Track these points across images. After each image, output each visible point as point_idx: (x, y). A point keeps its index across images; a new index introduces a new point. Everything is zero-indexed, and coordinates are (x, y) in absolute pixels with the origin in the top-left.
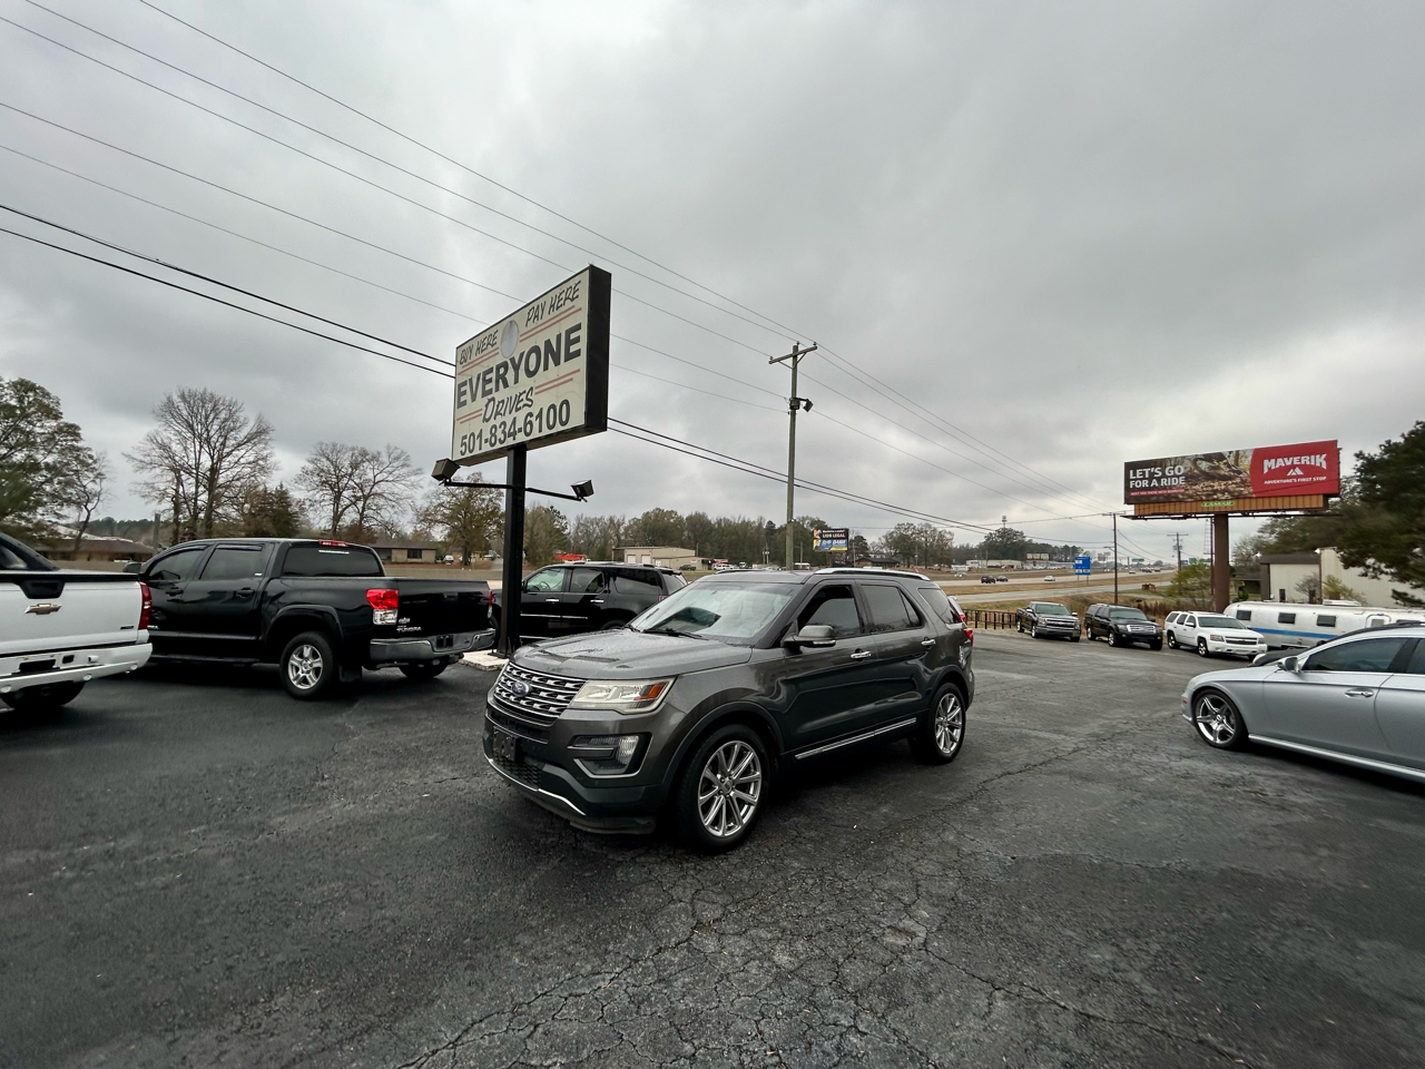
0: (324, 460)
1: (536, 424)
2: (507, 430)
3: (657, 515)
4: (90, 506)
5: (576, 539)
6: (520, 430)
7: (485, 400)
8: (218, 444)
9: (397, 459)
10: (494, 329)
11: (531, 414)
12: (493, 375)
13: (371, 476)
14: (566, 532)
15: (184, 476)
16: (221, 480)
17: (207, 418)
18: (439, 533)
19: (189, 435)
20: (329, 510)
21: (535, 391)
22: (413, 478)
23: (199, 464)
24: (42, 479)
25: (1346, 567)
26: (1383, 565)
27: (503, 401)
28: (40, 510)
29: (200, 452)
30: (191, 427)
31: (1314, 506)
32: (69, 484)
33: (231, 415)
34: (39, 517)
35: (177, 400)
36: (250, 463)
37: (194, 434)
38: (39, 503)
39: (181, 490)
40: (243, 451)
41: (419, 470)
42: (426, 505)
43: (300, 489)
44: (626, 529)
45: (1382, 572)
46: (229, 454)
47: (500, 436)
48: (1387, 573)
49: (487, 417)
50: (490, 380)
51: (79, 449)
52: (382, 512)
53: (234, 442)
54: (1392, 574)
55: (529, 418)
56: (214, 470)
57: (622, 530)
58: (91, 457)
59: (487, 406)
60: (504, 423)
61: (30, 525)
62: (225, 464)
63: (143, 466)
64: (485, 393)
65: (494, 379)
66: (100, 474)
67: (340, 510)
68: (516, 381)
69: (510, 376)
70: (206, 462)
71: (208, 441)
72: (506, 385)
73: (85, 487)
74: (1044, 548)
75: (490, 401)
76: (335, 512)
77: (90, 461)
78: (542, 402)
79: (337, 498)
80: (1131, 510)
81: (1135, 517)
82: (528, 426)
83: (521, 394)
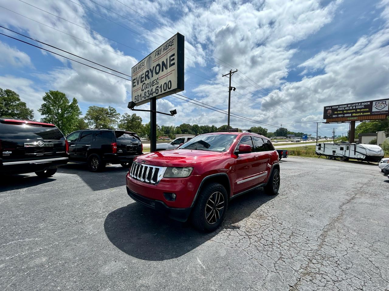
2: (150, 93)
6: (154, 92)
7: (142, 84)
10: (143, 61)
11: (157, 87)
12: (144, 75)
21: (158, 79)
27: (148, 84)
31: (383, 118)
47: (147, 95)
49: (143, 89)
59: (143, 86)
64: (142, 82)
65: (144, 77)
68: (152, 76)
69: (150, 75)
72: (149, 78)
75: (143, 84)
80: (325, 121)
81: (326, 123)
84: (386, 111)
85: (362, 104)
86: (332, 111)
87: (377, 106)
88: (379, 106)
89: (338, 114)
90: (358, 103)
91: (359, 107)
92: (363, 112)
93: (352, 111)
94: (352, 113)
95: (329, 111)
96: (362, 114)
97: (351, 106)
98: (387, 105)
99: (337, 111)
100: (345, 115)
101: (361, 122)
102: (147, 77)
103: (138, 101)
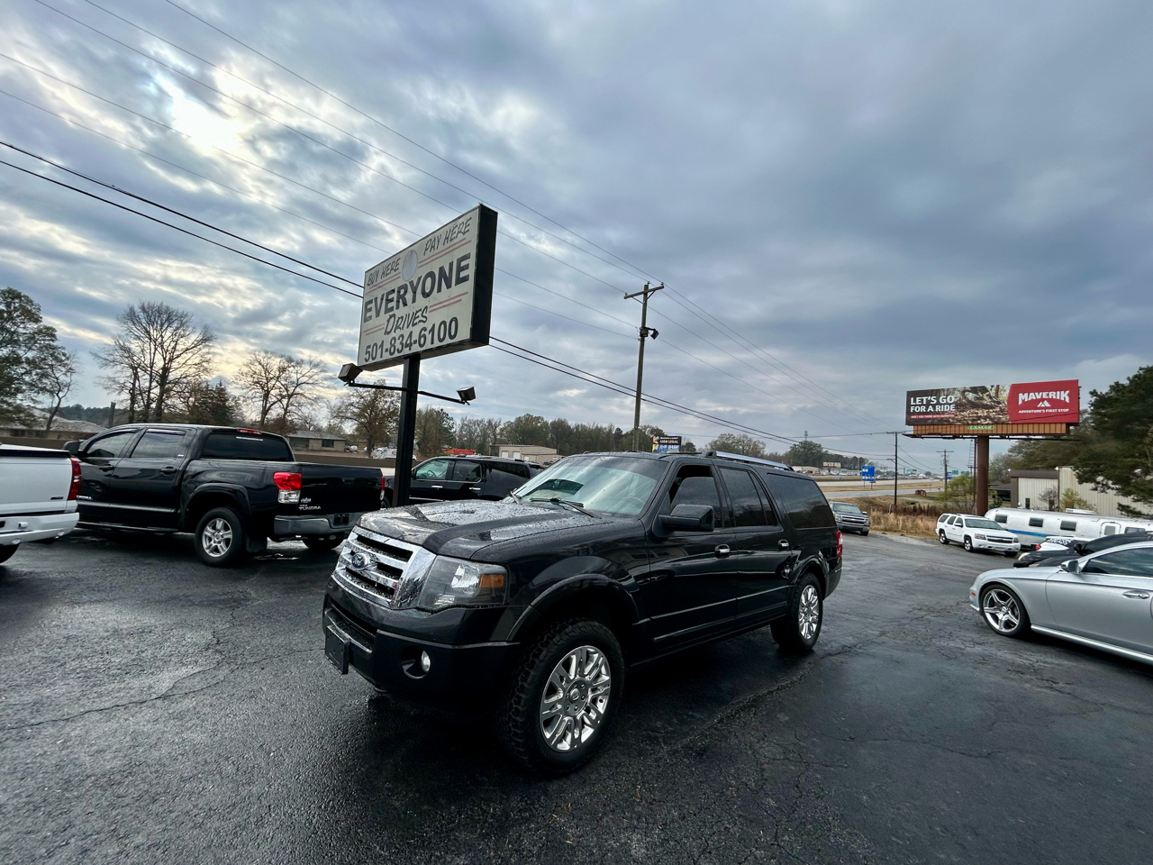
0: (257, 364)
1: (429, 337)
2: (404, 342)
4: (61, 394)
5: (461, 437)
6: (415, 342)
7: (387, 316)
8: (169, 348)
10: (397, 257)
11: (425, 329)
12: (395, 296)
13: (295, 378)
15: (141, 373)
16: (172, 376)
17: (162, 326)
19: (146, 339)
20: (259, 405)
21: (429, 309)
23: (153, 363)
24: (23, 371)
25: (1081, 482)
26: (1110, 482)
27: (402, 317)
28: (20, 396)
29: (155, 354)
30: (148, 333)
31: (1058, 432)
32: (45, 375)
33: (182, 324)
34: (18, 402)
35: (137, 310)
36: (195, 364)
37: (150, 339)
38: (19, 390)
39: (137, 384)
40: (191, 354)
42: (339, 404)
43: (236, 388)
44: (502, 430)
45: (1109, 488)
46: (178, 356)
47: (398, 346)
48: (1113, 489)
49: (388, 330)
50: (392, 300)
51: (54, 348)
52: (303, 409)
53: (183, 347)
54: (1117, 489)
55: (423, 332)
56: (166, 370)
57: (498, 431)
58: (64, 355)
59: (388, 321)
60: (402, 336)
61: (10, 408)
62: (174, 365)
64: (387, 310)
65: (395, 300)
66: (70, 369)
67: (268, 405)
68: (414, 301)
69: (409, 297)
70: (159, 364)
71: (162, 345)
72: (405, 304)
73: (57, 378)
74: (838, 458)
75: (391, 317)
76: (264, 407)
77: (63, 358)
78: (435, 318)
79: (266, 396)
80: (911, 430)
81: (914, 436)
82: (422, 339)
83: (417, 312)
101: (1004, 438)
102: (400, 301)
103: (373, 359)
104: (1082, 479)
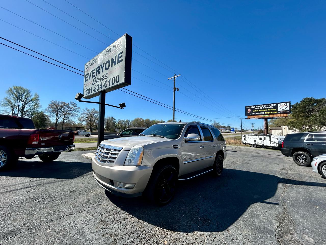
0: (54, 105)
1: (108, 83)
2: (99, 86)
3: (138, 119)
5: (118, 125)
6: (103, 86)
7: (93, 78)
8: (24, 101)
9: (73, 105)
11: (107, 81)
12: (95, 71)
13: (66, 109)
14: (116, 123)
15: (15, 109)
16: (25, 110)
17: (21, 94)
18: (84, 124)
19: (16, 98)
20: (55, 118)
21: (108, 74)
22: (77, 110)
23: (19, 106)
25: (289, 130)
27: (98, 78)
29: (19, 103)
30: (17, 96)
33: (28, 93)
35: (13, 89)
36: (33, 106)
37: (18, 98)
39: (14, 112)
40: (31, 103)
41: (79, 108)
42: (81, 117)
43: (47, 112)
44: (131, 123)
46: (27, 103)
47: (97, 88)
49: (94, 83)
50: (94, 73)
52: (69, 118)
53: (29, 100)
55: (106, 82)
56: (23, 108)
57: (129, 123)
59: (94, 80)
60: (99, 85)
62: (26, 106)
63: (3, 106)
64: (93, 76)
67: (58, 118)
68: (102, 72)
69: (101, 71)
70: (21, 105)
71: (22, 100)
72: (99, 73)
74: (224, 127)
75: (94, 79)
76: (57, 118)
78: (110, 77)
79: (57, 115)
80: (247, 117)
81: (248, 119)
82: (106, 85)
83: (104, 75)
84: (288, 111)
85: (271, 105)
86: (251, 110)
87: (281, 107)
88: (283, 107)
89: (255, 112)
90: (269, 104)
91: (269, 107)
92: (273, 111)
93: (265, 110)
94: (265, 112)
95: (249, 109)
96: (271, 112)
97: (264, 107)
98: (288, 106)
99: (255, 110)
100: (261, 113)
101: (272, 118)
102: (98, 72)
103: (89, 94)
104: (289, 129)
